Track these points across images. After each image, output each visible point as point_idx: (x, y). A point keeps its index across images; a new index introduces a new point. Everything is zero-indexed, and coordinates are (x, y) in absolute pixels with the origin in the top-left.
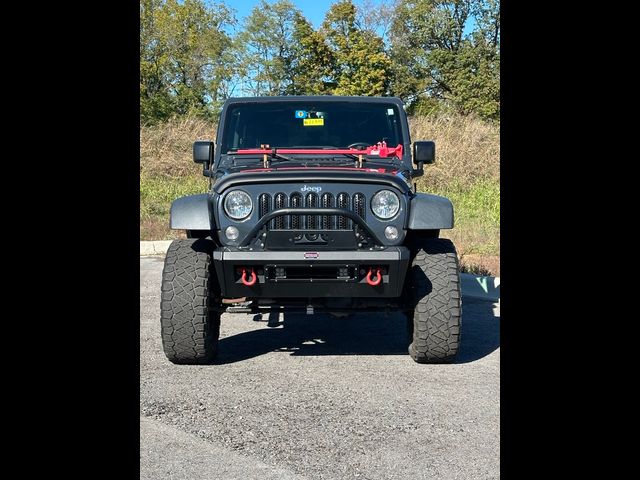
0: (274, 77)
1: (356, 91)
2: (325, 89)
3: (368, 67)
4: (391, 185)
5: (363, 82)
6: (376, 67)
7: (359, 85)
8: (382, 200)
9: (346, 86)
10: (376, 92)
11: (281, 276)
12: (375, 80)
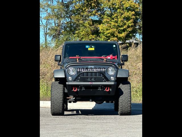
0: (58, 16)
1: (114, 26)
2: (93, 24)
3: (123, 10)
4: (112, 66)
5: (120, 20)
6: (128, 10)
7: (117, 22)
8: (110, 70)
9: (107, 22)
10: (129, 27)
11: (83, 89)
12: (128, 19)
